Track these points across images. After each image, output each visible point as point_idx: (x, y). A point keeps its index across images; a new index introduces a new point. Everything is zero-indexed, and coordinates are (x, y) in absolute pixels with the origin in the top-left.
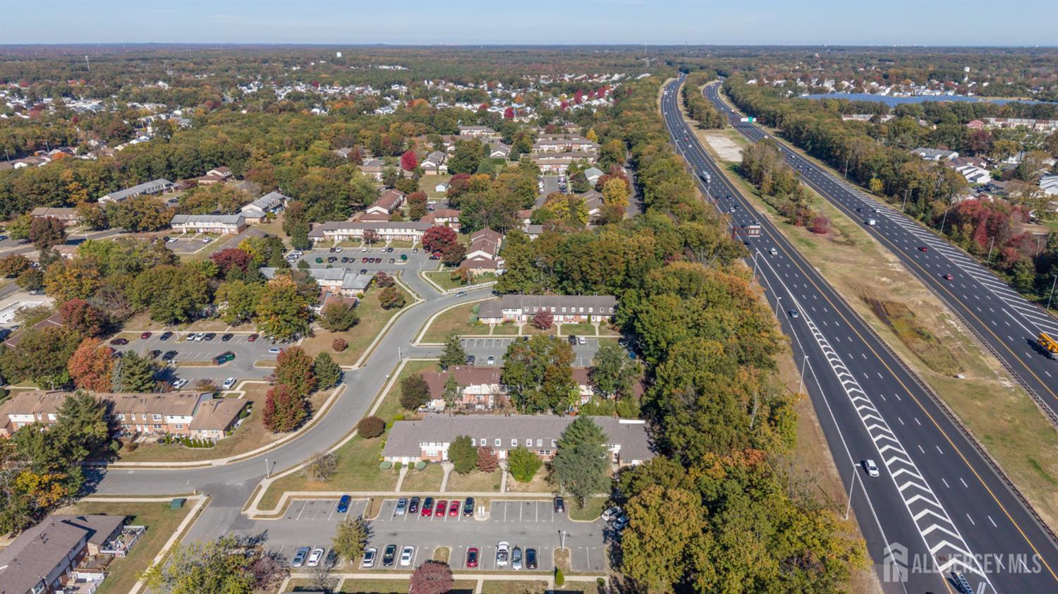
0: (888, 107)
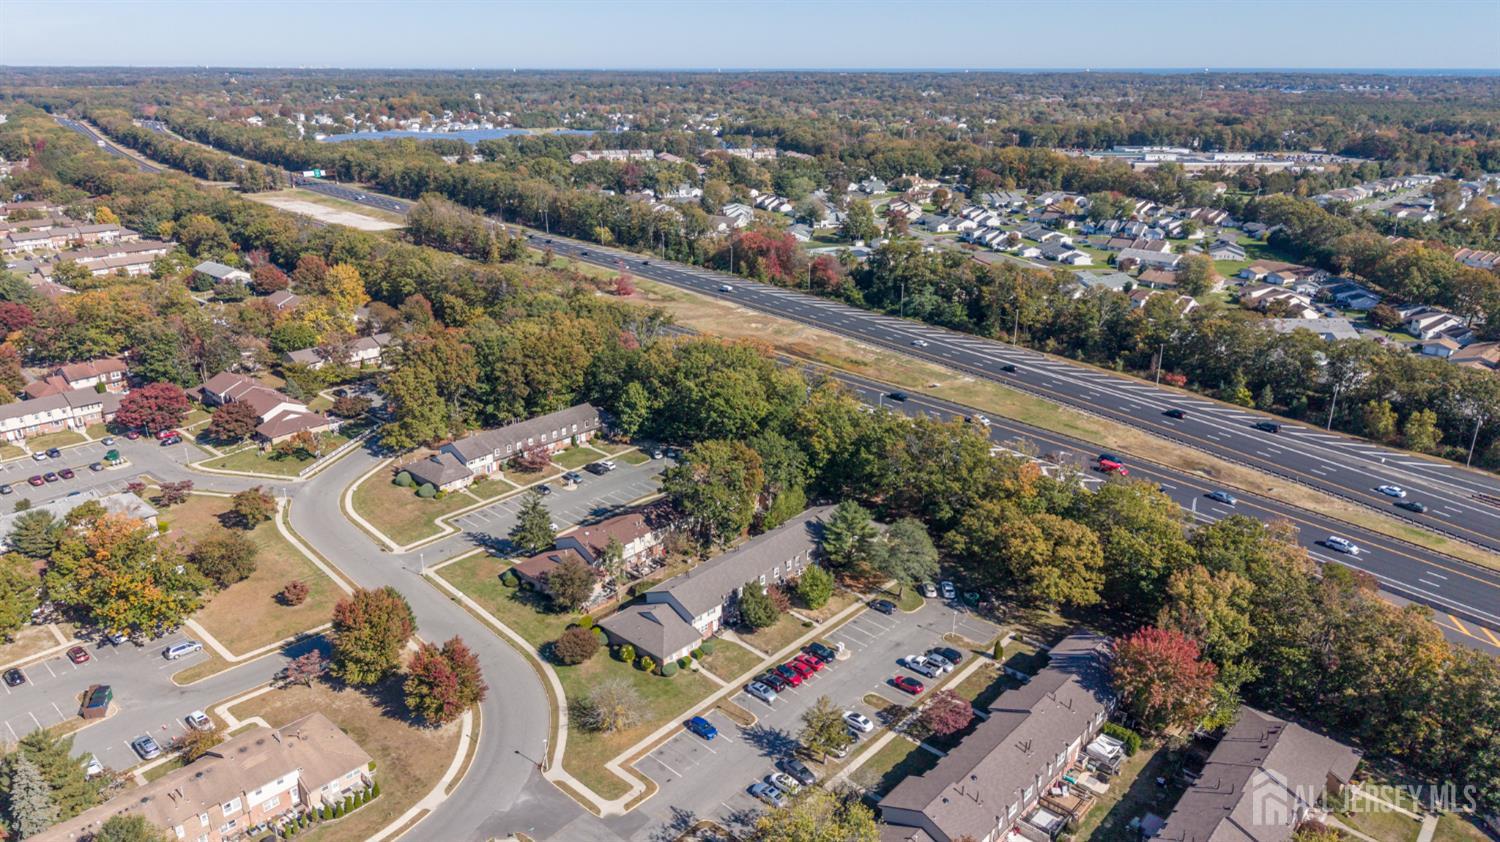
0: (470, 146)
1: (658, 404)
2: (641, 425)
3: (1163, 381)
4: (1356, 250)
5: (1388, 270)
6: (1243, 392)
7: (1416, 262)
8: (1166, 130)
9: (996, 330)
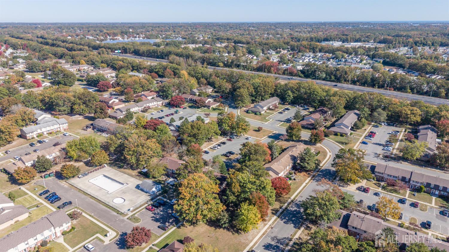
1: (295, 95)
2: (291, 100)
3: (389, 90)
4: (410, 63)
5: (421, 67)
6: (409, 91)
7: (428, 64)
8: (333, 37)
9: (343, 81)
